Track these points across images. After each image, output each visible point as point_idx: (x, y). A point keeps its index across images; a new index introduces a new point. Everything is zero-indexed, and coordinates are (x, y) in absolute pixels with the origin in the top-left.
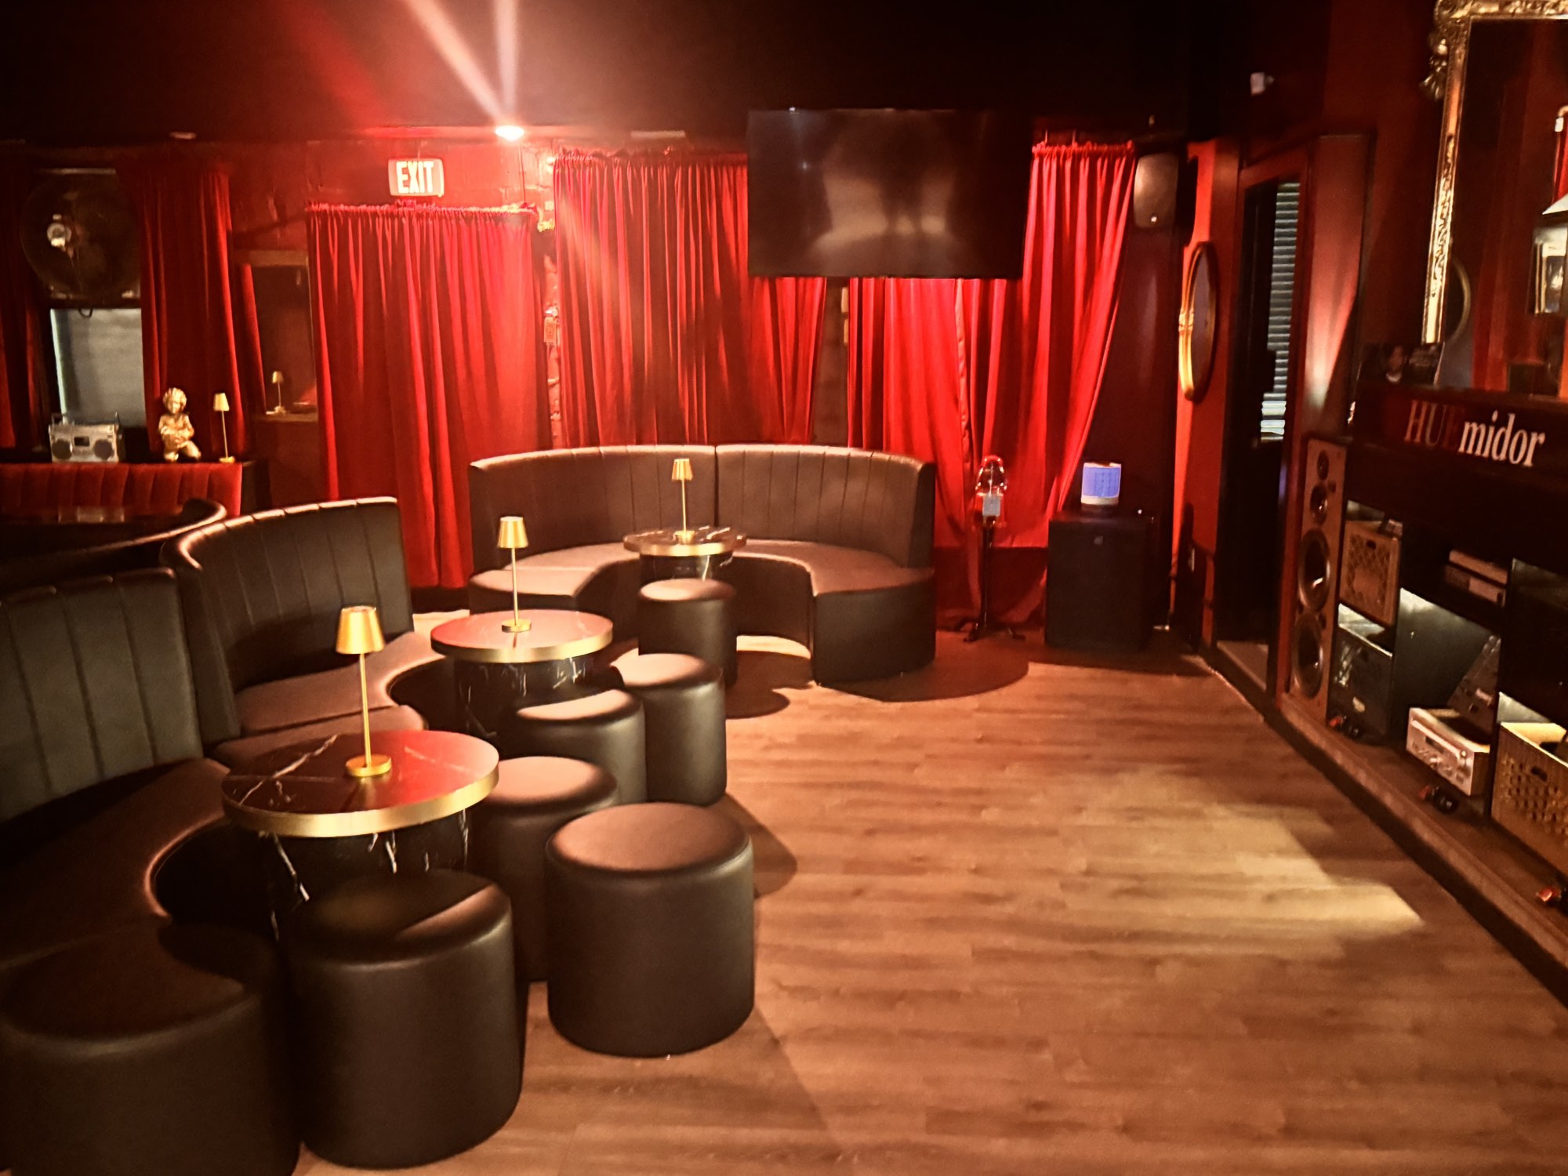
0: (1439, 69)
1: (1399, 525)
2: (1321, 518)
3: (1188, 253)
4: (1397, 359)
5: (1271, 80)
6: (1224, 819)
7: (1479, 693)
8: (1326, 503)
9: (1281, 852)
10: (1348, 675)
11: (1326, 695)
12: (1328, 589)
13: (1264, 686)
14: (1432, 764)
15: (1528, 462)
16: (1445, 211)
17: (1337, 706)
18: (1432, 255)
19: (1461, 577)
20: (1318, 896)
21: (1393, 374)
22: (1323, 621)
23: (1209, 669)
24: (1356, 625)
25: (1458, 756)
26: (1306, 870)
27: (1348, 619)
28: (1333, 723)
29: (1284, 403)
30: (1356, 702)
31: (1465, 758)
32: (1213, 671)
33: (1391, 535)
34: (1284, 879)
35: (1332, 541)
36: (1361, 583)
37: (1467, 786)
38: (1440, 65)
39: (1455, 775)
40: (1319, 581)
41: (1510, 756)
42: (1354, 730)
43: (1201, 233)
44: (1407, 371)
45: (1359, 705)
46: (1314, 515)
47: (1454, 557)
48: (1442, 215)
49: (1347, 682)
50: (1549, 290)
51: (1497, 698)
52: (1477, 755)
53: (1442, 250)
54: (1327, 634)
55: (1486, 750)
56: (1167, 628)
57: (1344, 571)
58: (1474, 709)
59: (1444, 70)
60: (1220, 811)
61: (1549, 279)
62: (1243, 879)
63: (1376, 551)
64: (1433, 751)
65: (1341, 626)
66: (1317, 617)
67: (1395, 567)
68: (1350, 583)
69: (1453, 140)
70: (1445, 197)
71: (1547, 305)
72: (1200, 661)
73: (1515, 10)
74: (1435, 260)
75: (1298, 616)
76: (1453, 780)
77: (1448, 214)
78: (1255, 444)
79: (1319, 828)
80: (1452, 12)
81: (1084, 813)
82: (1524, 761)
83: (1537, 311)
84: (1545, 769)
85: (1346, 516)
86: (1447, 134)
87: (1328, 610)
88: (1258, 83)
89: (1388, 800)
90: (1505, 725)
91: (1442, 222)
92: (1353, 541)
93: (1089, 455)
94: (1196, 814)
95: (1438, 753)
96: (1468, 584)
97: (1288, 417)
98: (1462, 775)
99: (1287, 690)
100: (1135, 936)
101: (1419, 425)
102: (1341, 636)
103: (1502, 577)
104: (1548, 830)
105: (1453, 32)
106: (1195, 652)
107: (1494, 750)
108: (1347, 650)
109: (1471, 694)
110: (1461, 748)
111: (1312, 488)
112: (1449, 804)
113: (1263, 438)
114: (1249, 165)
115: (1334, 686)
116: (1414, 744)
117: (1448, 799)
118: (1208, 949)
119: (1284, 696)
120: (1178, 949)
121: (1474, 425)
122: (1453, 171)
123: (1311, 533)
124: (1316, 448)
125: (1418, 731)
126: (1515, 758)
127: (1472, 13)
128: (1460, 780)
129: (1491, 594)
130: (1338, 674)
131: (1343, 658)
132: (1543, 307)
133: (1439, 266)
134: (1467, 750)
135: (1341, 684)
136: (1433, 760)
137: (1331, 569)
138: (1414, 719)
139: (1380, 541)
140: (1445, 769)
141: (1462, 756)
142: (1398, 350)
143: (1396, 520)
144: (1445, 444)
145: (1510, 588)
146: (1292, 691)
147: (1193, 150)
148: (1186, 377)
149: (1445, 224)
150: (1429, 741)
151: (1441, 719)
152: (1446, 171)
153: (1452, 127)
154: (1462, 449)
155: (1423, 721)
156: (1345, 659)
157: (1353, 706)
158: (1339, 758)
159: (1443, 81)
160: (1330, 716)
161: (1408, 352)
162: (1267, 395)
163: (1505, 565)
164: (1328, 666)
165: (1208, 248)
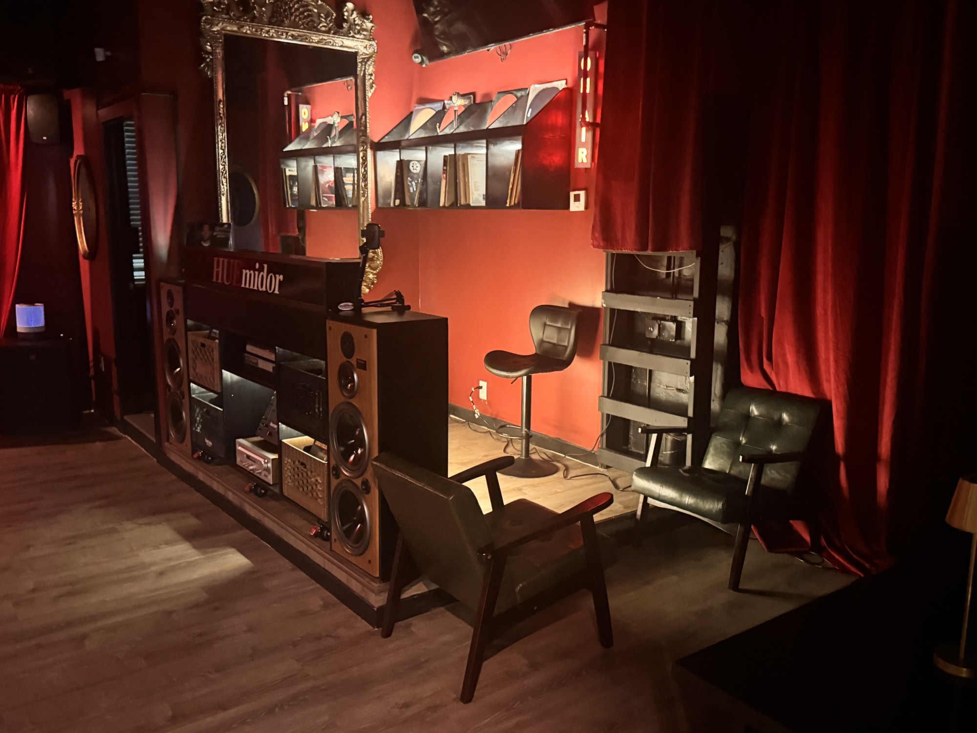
0: (208, 60)
1: (218, 332)
2: (174, 331)
3: (72, 161)
4: (206, 232)
5: (109, 53)
6: (131, 530)
7: (271, 424)
8: (175, 322)
9: (168, 543)
10: (200, 426)
11: (190, 440)
12: (183, 374)
13: (154, 440)
14: (251, 470)
15: (277, 292)
16: (223, 145)
17: (196, 446)
18: (219, 171)
19: (254, 360)
20: (191, 565)
21: (205, 241)
22: (182, 393)
23: (121, 434)
24: (201, 395)
25: (263, 463)
26: (184, 550)
27: (197, 392)
28: (195, 456)
29: (142, 260)
30: (207, 441)
31: (267, 463)
32: (124, 435)
33: (214, 339)
34: (170, 559)
35: (181, 345)
36: (201, 369)
37: (270, 479)
38: (209, 57)
39: (263, 474)
40: (178, 369)
41: (288, 458)
42: (207, 458)
43: (79, 150)
44: (212, 239)
45: (209, 443)
46: (169, 330)
47: (249, 348)
48: (222, 147)
49: (201, 430)
50: (292, 194)
51: (278, 425)
52: (273, 460)
53: (225, 168)
54: (186, 401)
55: (276, 456)
56: (92, 411)
57: (191, 362)
58: (270, 434)
59: (211, 60)
60: (128, 525)
61: (291, 188)
62: (144, 566)
63: (206, 349)
64: (250, 462)
65: (193, 396)
66: (179, 392)
67: (218, 357)
68: (194, 369)
69: (221, 103)
70: (222, 136)
71: (292, 204)
72: (114, 430)
73: (246, 31)
74: (221, 174)
75: (168, 393)
76: (262, 477)
77: (225, 146)
78: (132, 286)
79: (192, 521)
80: (211, 27)
81: (32, 548)
82: (295, 460)
83: (288, 206)
84: (305, 462)
85: (187, 329)
86: (218, 100)
87: (184, 387)
88: (100, 55)
89: (230, 496)
90: (284, 441)
91: (222, 151)
92: (193, 342)
93: (19, 299)
94: (113, 531)
95: (253, 463)
96: (257, 364)
97: (146, 269)
98: (266, 473)
99: (168, 440)
100: (70, 624)
101: (220, 271)
102: (194, 403)
103: (272, 357)
104: (310, 495)
105: (214, 39)
106: (112, 424)
107: (280, 456)
108: (198, 410)
109: (267, 426)
110: (265, 458)
111: (166, 313)
112: (263, 491)
113: (136, 283)
114: (104, 107)
115: (193, 433)
116: (240, 461)
117: (261, 489)
118: (120, 618)
119: (167, 444)
120: (100, 624)
121: (248, 271)
122: (224, 120)
123: (169, 340)
124: (165, 288)
125: (242, 452)
126: (290, 459)
127: (223, 29)
128: (266, 476)
129: (269, 367)
130: (195, 426)
131: (196, 415)
132: (290, 204)
133: (224, 177)
134: (268, 458)
135: (197, 432)
136: (251, 468)
137: (183, 362)
138: (239, 446)
139: (207, 342)
140: (257, 472)
141: (265, 463)
142: (206, 227)
143: (216, 329)
144: (234, 283)
145: (277, 363)
146: (171, 441)
147: (67, 94)
148: (82, 244)
149: (224, 152)
150: (248, 457)
151: (254, 443)
152: (220, 121)
153: (220, 95)
154: (243, 285)
155: (243, 445)
156: (197, 416)
157: (205, 443)
158: (201, 476)
159: (211, 66)
160: (194, 452)
161: (212, 229)
162: (134, 255)
163: (273, 350)
164: (189, 420)
165: (84, 160)
